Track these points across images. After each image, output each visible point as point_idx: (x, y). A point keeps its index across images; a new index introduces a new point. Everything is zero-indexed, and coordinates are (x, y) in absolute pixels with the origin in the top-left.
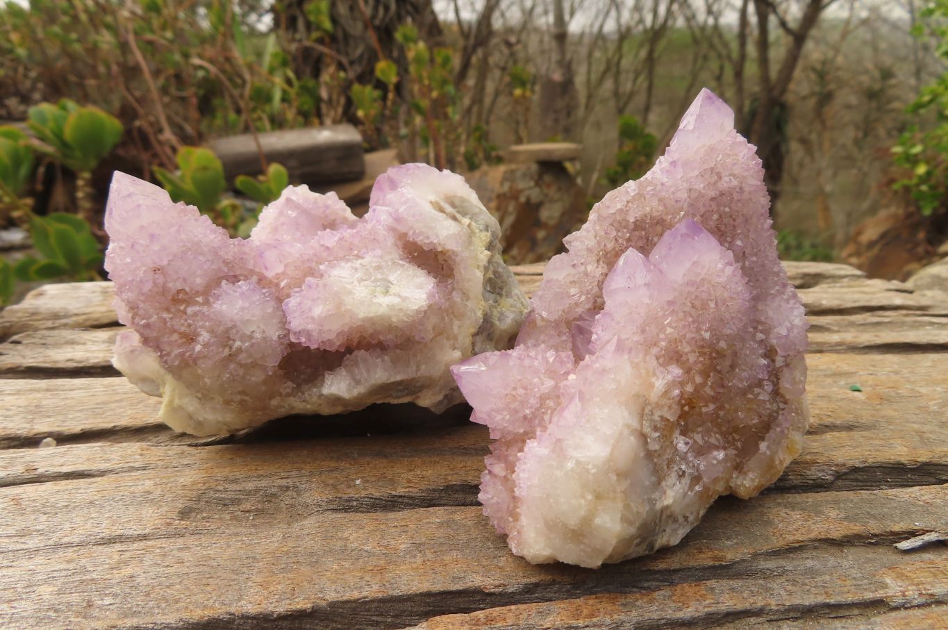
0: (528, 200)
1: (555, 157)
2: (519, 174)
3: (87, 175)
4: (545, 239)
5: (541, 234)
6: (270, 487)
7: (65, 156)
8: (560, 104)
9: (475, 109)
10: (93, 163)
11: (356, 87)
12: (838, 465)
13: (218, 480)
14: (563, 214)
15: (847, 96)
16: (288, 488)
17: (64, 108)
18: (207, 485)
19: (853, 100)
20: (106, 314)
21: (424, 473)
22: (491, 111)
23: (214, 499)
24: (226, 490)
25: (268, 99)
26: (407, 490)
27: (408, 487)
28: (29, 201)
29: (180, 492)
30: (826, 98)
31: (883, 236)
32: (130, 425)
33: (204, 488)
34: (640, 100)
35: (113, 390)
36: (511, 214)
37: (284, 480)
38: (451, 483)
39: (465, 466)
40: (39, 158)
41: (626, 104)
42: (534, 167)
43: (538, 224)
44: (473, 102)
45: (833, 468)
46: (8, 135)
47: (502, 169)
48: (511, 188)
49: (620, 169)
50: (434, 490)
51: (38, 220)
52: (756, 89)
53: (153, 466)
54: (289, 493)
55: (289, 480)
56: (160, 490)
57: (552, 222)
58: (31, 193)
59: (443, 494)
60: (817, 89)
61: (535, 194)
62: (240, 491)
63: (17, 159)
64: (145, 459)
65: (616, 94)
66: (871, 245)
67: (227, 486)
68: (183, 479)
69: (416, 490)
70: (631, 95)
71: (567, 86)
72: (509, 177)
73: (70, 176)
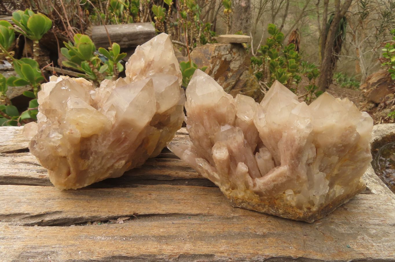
0: (226, 59)
1: (238, 41)
2: (222, 48)
3: (37, 42)
4: (231, 76)
5: (230, 74)
6: (47, 251)
7: (28, 34)
8: (243, 16)
9: (210, 12)
10: (40, 37)
11: (154, 6)
12: (266, 255)
13: (28, 247)
14: (240, 66)
15: (374, 15)
16: (54, 252)
17: (27, 13)
18: (23, 250)
19: (377, 16)
20: (13, 146)
21: (106, 249)
22: (217, 13)
23: (25, 256)
24: (30, 252)
25: (118, 7)
26: (97, 258)
27: (97, 257)
28: (13, 52)
29: (12, 253)
30: (365, 15)
31: (379, 81)
32: (4, 214)
33: (22, 251)
34: (283, 12)
35: (3, 193)
36: (217, 65)
37: (53, 249)
38: (115, 255)
39: (122, 247)
40: (17, 34)
41: (276, 13)
42: (229, 45)
43: (229, 70)
44: (210, 9)
45: (264, 257)
46: (3, 24)
47: (215, 45)
48: (218, 54)
49: (267, 47)
50: (108, 258)
51: (16, 61)
52: (334, 10)
53: (6, 238)
54: (54, 255)
55: (55, 249)
56: (5, 251)
57: (235, 69)
58: (14, 49)
59: (111, 259)
60: (362, 11)
61: (228, 57)
62: (36, 252)
63: (8, 35)
64: (5, 234)
65: (272, 8)
66: (374, 84)
67: (31, 250)
68: (15, 246)
69: (100, 258)
70: (279, 9)
71: (247, 8)
72: (218, 49)
73: (30, 42)
